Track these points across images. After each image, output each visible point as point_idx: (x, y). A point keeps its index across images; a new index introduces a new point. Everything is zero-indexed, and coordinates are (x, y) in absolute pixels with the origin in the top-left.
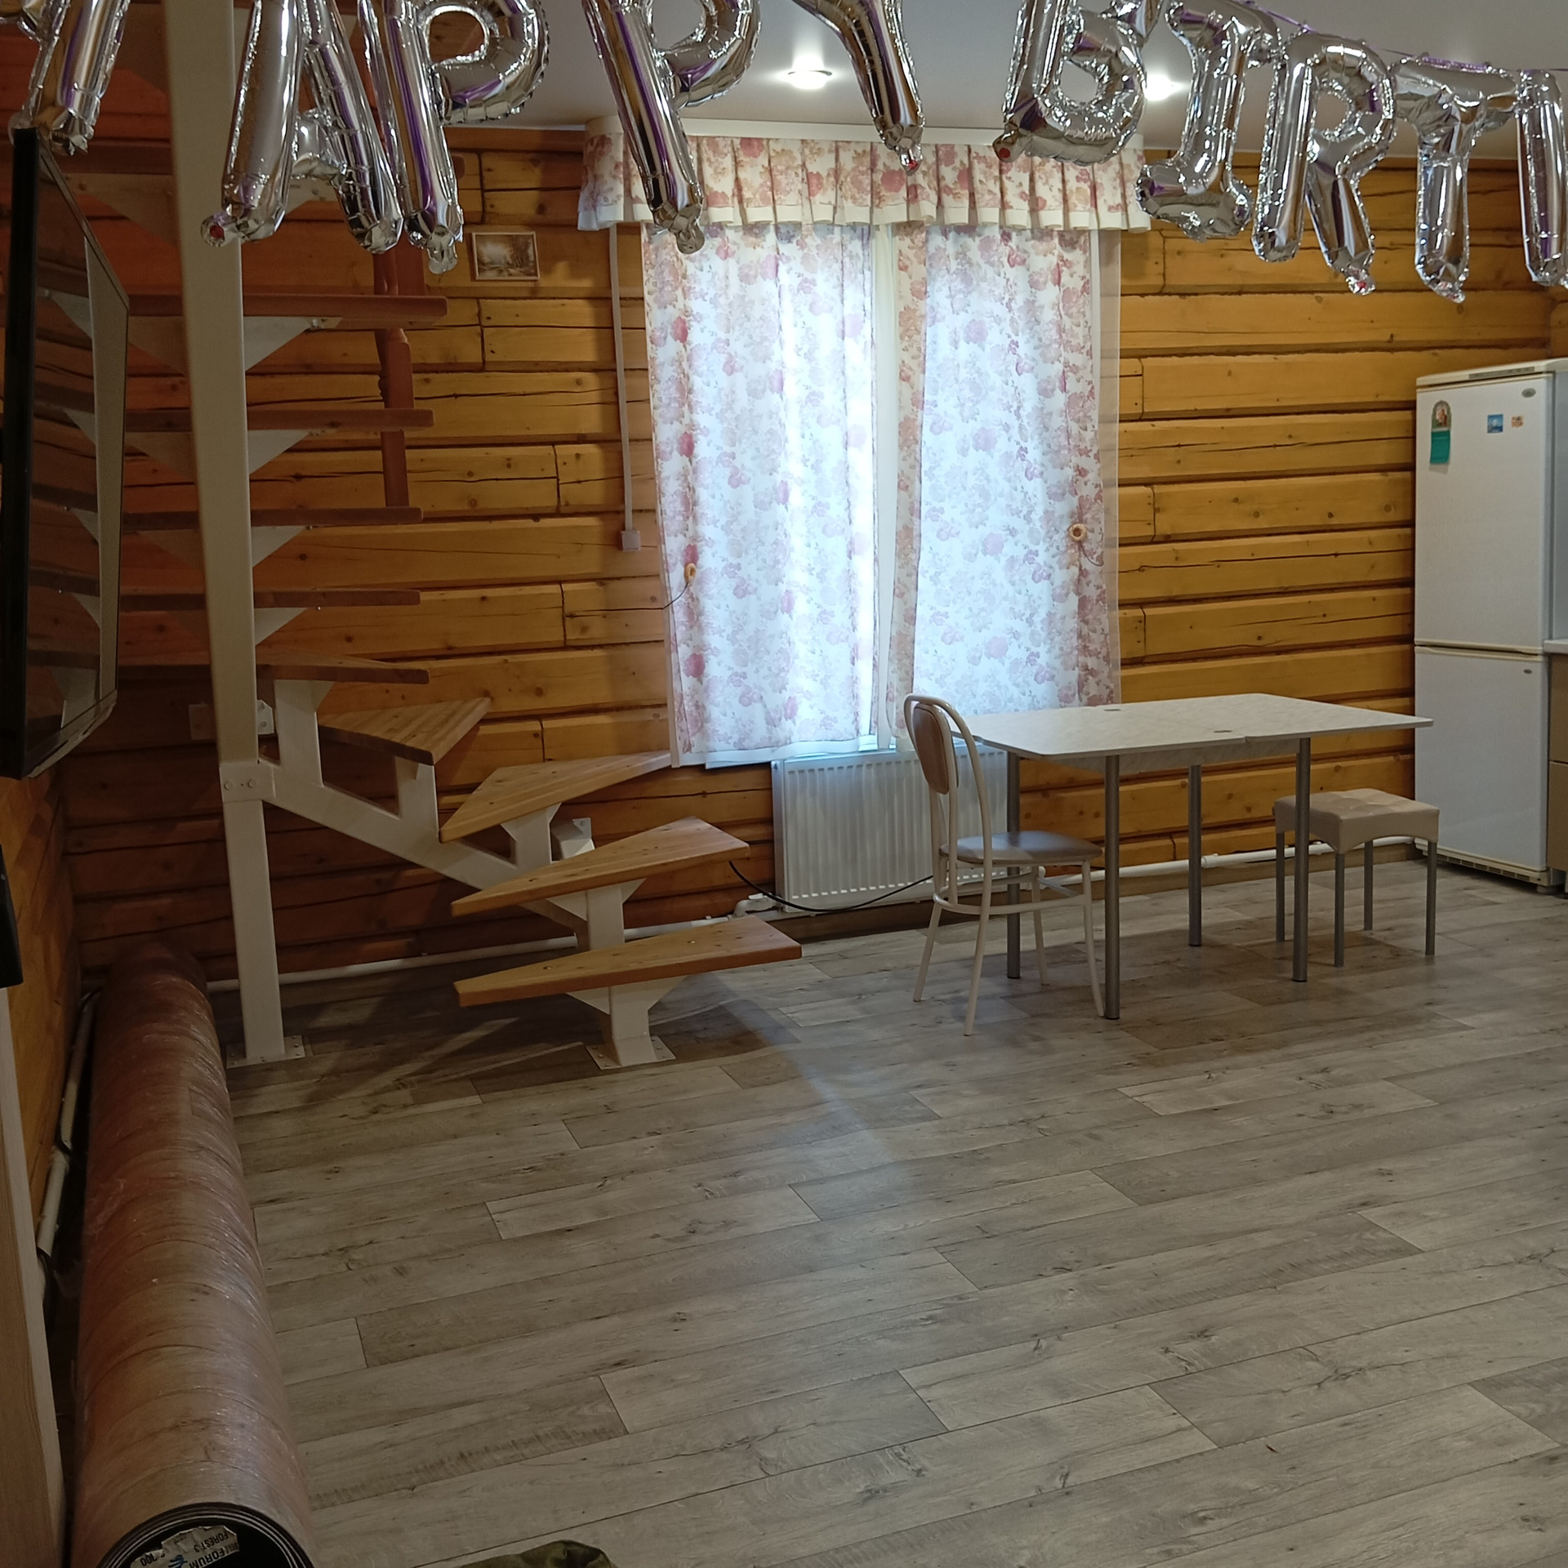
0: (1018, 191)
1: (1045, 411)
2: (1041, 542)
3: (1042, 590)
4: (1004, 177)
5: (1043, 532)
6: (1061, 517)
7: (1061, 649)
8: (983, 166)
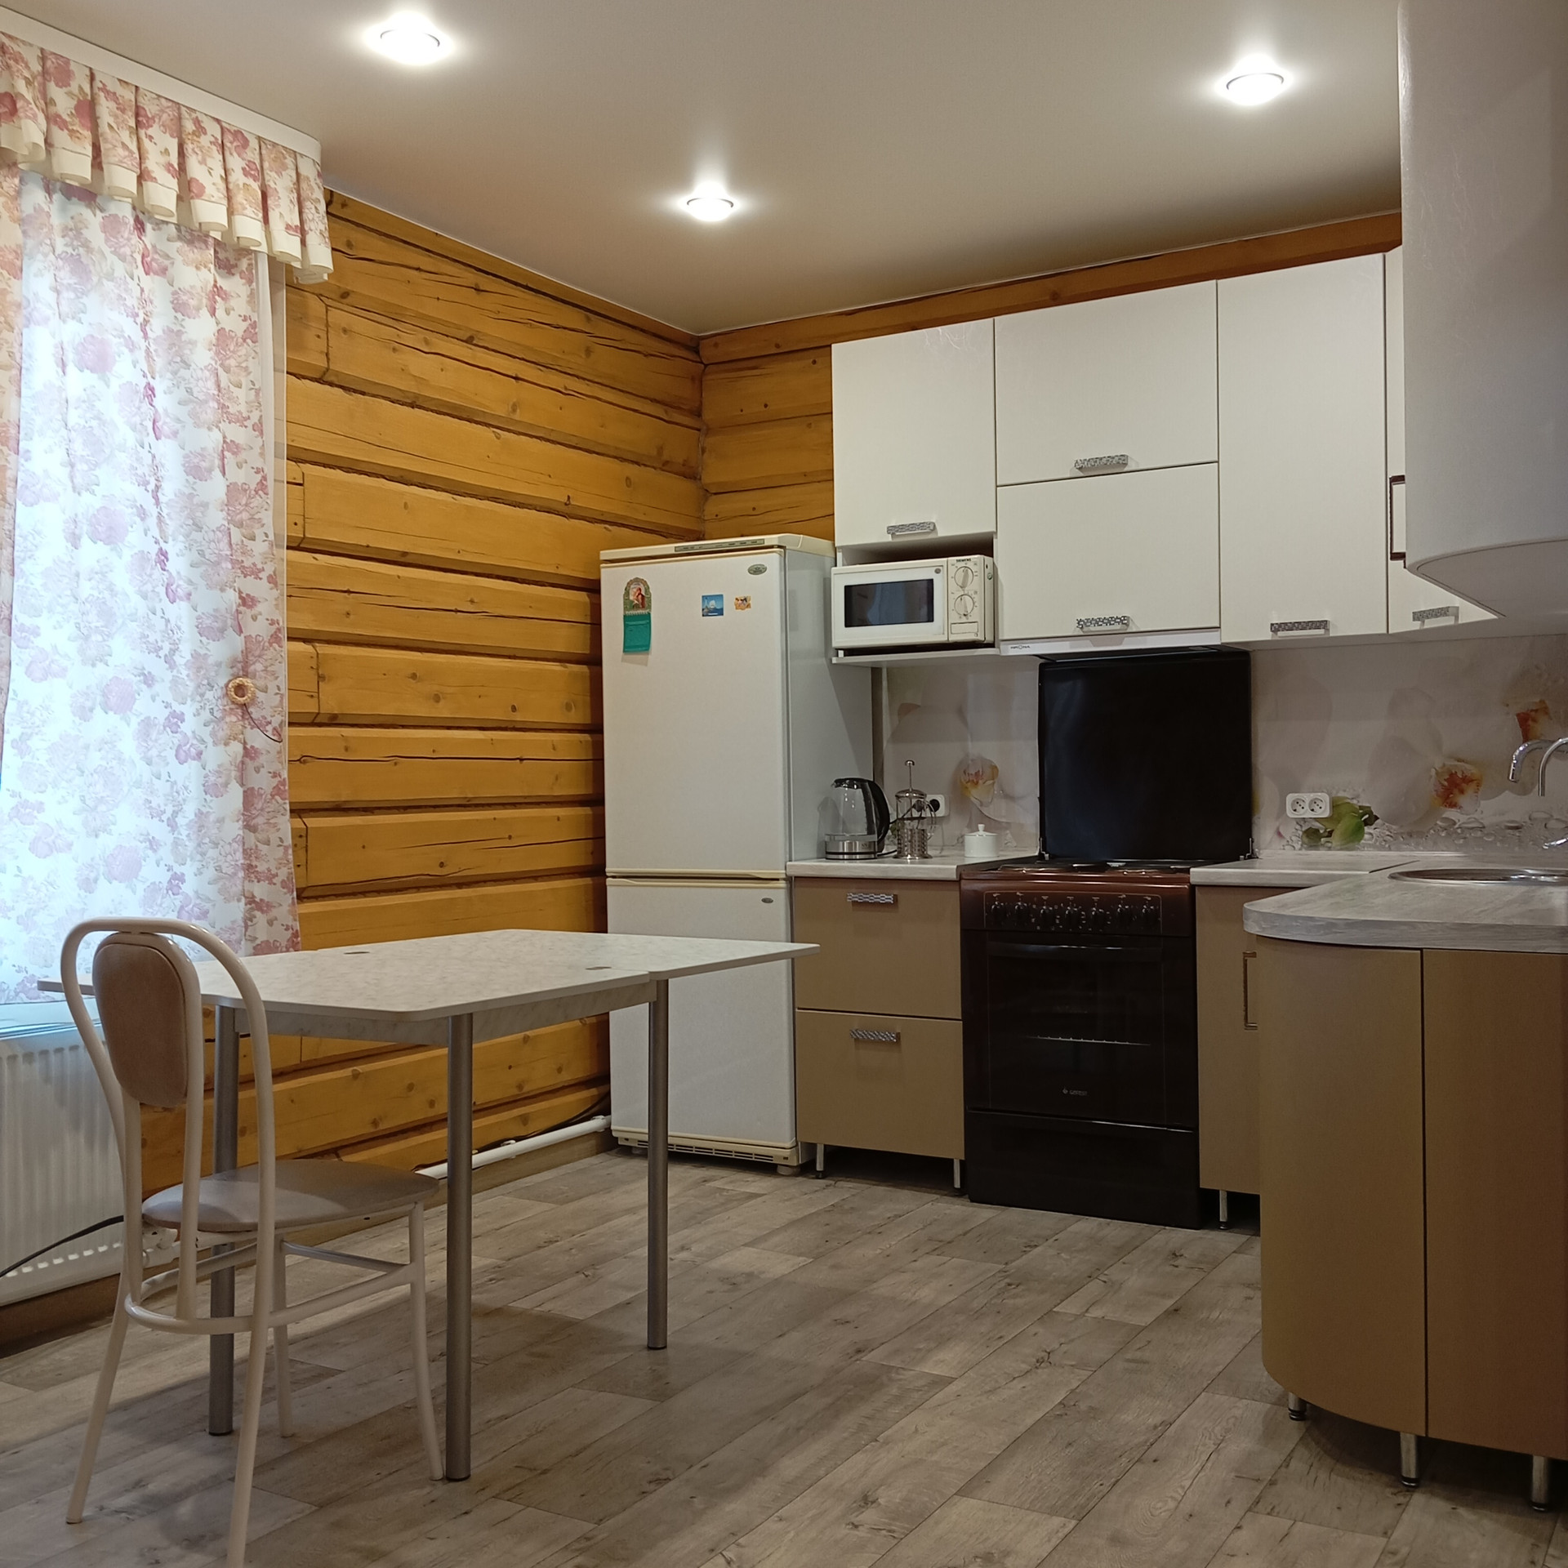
0: (163, 160)
1: (195, 501)
2: (189, 702)
3: (189, 775)
4: (142, 132)
5: (191, 685)
6: (219, 664)
7: (218, 869)
8: (113, 105)
